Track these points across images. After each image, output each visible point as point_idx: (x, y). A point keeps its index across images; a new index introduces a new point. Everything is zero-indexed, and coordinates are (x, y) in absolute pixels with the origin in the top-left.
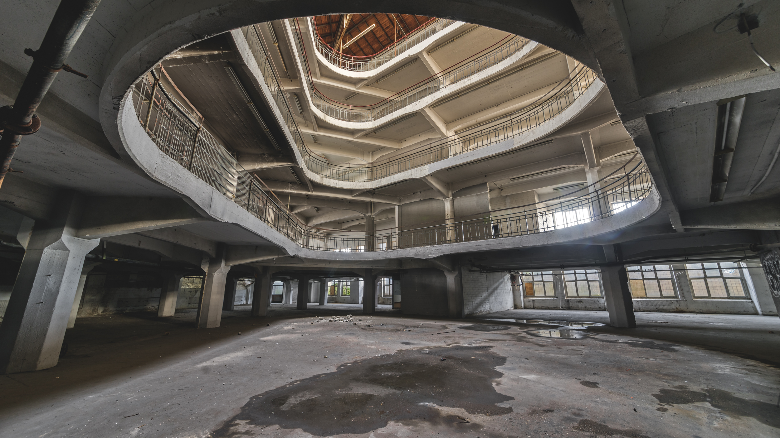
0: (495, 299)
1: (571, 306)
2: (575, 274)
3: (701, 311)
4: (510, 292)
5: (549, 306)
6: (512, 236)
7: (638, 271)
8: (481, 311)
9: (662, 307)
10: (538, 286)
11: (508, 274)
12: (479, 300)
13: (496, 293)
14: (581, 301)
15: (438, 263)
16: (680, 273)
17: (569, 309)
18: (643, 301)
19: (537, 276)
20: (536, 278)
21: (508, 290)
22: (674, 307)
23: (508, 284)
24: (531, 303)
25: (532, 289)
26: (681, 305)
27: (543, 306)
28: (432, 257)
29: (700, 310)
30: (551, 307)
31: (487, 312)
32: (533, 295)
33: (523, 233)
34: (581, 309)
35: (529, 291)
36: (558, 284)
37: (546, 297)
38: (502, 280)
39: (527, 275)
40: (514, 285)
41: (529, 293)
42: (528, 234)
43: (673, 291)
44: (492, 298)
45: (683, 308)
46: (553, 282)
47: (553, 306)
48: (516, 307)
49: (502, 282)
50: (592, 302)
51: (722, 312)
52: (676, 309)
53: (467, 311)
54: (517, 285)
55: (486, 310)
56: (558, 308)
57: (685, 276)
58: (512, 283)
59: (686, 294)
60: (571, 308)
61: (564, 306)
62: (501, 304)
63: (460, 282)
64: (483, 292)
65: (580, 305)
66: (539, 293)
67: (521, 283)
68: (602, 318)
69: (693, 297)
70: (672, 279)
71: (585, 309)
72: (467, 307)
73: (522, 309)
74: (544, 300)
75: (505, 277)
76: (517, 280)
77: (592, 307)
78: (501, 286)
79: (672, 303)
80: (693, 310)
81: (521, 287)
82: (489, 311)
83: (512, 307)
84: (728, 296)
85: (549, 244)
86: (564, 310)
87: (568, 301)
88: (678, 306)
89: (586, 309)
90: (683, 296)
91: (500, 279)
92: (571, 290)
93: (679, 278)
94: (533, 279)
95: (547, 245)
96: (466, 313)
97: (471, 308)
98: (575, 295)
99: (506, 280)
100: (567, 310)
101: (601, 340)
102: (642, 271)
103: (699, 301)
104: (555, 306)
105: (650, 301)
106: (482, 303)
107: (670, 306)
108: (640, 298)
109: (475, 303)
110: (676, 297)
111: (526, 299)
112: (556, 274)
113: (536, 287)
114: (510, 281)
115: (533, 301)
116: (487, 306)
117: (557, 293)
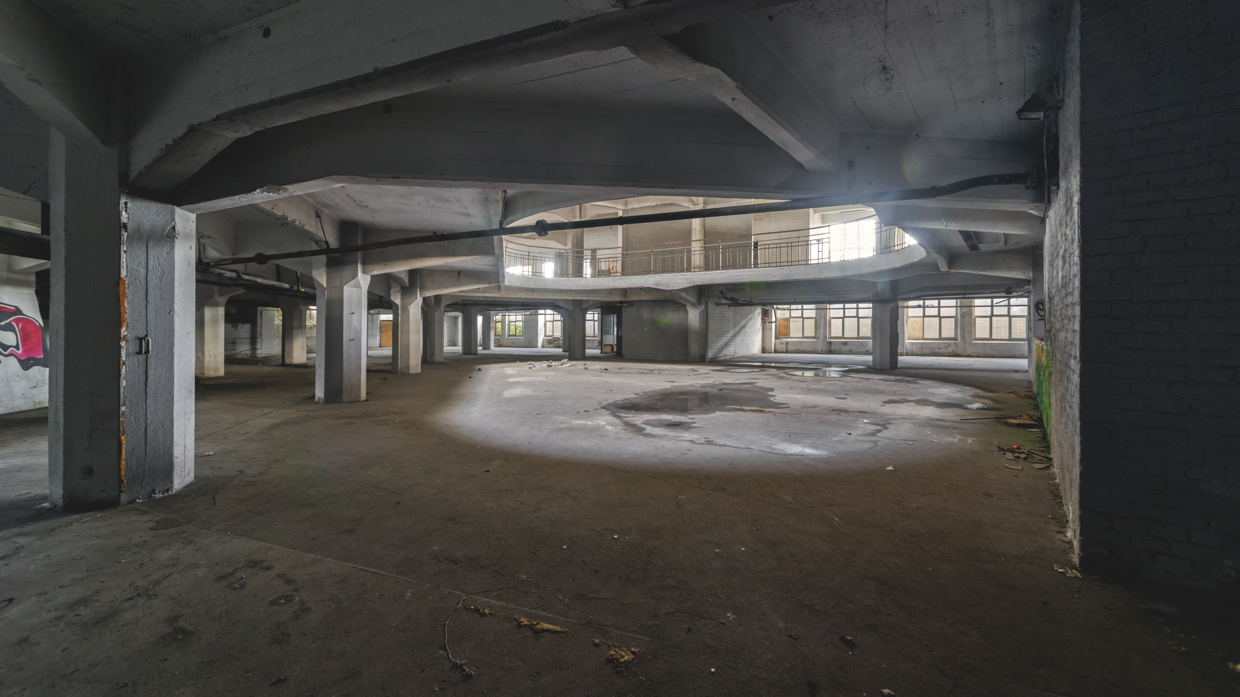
0: (742, 340)
1: (833, 349)
2: (844, 309)
3: (978, 355)
4: (758, 332)
5: (805, 349)
6: (781, 266)
7: (919, 306)
8: (725, 355)
9: (938, 350)
10: (795, 323)
11: (759, 308)
12: (725, 341)
13: (743, 332)
14: (845, 343)
15: (684, 295)
16: (964, 310)
17: (830, 352)
18: (918, 343)
19: (796, 311)
20: (794, 313)
21: (757, 329)
22: (950, 351)
23: (758, 321)
24: (784, 346)
25: (787, 327)
26: (958, 348)
27: (798, 350)
28: (678, 288)
29: (977, 353)
30: (808, 350)
31: (732, 357)
32: (787, 335)
33: (793, 263)
34: (844, 353)
35: (783, 331)
36: (821, 322)
37: (803, 337)
38: (752, 315)
39: (784, 309)
40: (765, 322)
41: (783, 333)
42: (799, 265)
43: (954, 331)
44: (738, 339)
45: (960, 351)
46: (815, 318)
47: (810, 349)
48: (764, 350)
49: (751, 318)
50: (859, 344)
51: (999, 356)
52: (952, 353)
53: (710, 354)
54: (769, 322)
55: (730, 354)
56: (817, 352)
57: (970, 313)
58: (763, 319)
59: (967, 335)
60: (833, 352)
61: (824, 349)
62: (747, 347)
63: (705, 318)
64: (729, 331)
65: (844, 348)
66: (795, 331)
67: (774, 320)
68: (866, 362)
69: (973, 338)
70: (955, 317)
71: (849, 353)
72: (711, 350)
73: (771, 353)
74: (800, 342)
75: (755, 312)
76: (770, 316)
77: (859, 350)
78: (750, 323)
79: (949, 345)
80: (969, 353)
81: (774, 324)
82: (733, 355)
83: (759, 351)
84: (1009, 337)
85: (821, 278)
86: (824, 353)
87: (830, 343)
88: (955, 348)
89: (851, 352)
90: (963, 338)
91: (749, 314)
92: (836, 329)
93: (963, 316)
94: (790, 315)
95: (819, 278)
96: (709, 357)
97: (715, 350)
98: (841, 335)
99: (756, 316)
100: (828, 354)
101: (858, 378)
102: (924, 307)
103: (978, 343)
104: (814, 350)
105: (925, 343)
106: (726, 345)
107: (947, 349)
108: (916, 339)
109: (720, 344)
110: (955, 339)
111: (777, 341)
112: (820, 309)
113: (792, 325)
114: (760, 317)
115: (787, 343)
116: (731, 349)
117: (818, 332)
